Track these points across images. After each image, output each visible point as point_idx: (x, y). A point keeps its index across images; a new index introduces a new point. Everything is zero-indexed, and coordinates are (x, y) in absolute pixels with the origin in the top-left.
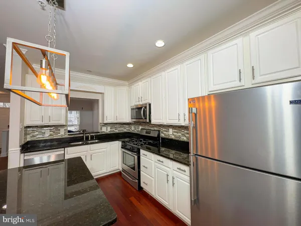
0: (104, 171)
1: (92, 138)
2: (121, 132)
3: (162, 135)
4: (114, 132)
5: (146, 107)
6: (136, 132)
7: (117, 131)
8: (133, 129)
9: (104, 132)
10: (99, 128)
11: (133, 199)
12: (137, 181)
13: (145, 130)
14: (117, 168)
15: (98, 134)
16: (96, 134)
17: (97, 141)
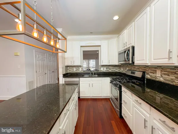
0: (100, 95)
1: (95, 74)
2: (113, 71)
3: (148, 76)
4: (109, 72)
5: (129, 50)
6: (124, 72)
7: (111, 71)
8: (122, 70)
9: (102, 71)
10: (99, 68)
11: (113, 123)
12: (119, 110)
13: (131, 71)
14: (108, 95)
15: (99, 72)
16: (97, 72)
17: (97, 76)
